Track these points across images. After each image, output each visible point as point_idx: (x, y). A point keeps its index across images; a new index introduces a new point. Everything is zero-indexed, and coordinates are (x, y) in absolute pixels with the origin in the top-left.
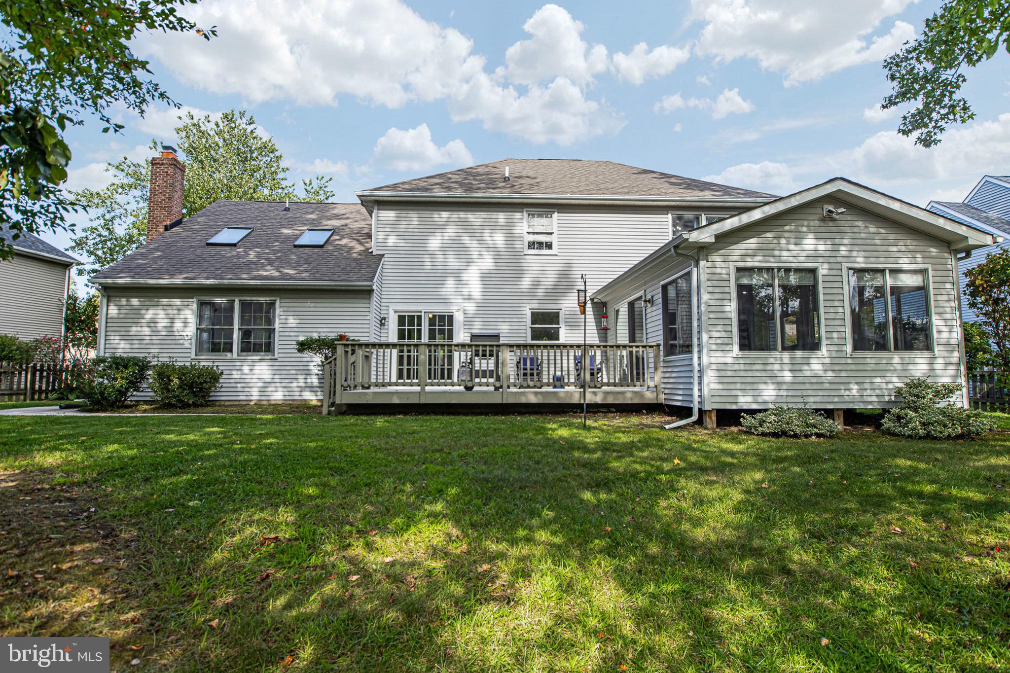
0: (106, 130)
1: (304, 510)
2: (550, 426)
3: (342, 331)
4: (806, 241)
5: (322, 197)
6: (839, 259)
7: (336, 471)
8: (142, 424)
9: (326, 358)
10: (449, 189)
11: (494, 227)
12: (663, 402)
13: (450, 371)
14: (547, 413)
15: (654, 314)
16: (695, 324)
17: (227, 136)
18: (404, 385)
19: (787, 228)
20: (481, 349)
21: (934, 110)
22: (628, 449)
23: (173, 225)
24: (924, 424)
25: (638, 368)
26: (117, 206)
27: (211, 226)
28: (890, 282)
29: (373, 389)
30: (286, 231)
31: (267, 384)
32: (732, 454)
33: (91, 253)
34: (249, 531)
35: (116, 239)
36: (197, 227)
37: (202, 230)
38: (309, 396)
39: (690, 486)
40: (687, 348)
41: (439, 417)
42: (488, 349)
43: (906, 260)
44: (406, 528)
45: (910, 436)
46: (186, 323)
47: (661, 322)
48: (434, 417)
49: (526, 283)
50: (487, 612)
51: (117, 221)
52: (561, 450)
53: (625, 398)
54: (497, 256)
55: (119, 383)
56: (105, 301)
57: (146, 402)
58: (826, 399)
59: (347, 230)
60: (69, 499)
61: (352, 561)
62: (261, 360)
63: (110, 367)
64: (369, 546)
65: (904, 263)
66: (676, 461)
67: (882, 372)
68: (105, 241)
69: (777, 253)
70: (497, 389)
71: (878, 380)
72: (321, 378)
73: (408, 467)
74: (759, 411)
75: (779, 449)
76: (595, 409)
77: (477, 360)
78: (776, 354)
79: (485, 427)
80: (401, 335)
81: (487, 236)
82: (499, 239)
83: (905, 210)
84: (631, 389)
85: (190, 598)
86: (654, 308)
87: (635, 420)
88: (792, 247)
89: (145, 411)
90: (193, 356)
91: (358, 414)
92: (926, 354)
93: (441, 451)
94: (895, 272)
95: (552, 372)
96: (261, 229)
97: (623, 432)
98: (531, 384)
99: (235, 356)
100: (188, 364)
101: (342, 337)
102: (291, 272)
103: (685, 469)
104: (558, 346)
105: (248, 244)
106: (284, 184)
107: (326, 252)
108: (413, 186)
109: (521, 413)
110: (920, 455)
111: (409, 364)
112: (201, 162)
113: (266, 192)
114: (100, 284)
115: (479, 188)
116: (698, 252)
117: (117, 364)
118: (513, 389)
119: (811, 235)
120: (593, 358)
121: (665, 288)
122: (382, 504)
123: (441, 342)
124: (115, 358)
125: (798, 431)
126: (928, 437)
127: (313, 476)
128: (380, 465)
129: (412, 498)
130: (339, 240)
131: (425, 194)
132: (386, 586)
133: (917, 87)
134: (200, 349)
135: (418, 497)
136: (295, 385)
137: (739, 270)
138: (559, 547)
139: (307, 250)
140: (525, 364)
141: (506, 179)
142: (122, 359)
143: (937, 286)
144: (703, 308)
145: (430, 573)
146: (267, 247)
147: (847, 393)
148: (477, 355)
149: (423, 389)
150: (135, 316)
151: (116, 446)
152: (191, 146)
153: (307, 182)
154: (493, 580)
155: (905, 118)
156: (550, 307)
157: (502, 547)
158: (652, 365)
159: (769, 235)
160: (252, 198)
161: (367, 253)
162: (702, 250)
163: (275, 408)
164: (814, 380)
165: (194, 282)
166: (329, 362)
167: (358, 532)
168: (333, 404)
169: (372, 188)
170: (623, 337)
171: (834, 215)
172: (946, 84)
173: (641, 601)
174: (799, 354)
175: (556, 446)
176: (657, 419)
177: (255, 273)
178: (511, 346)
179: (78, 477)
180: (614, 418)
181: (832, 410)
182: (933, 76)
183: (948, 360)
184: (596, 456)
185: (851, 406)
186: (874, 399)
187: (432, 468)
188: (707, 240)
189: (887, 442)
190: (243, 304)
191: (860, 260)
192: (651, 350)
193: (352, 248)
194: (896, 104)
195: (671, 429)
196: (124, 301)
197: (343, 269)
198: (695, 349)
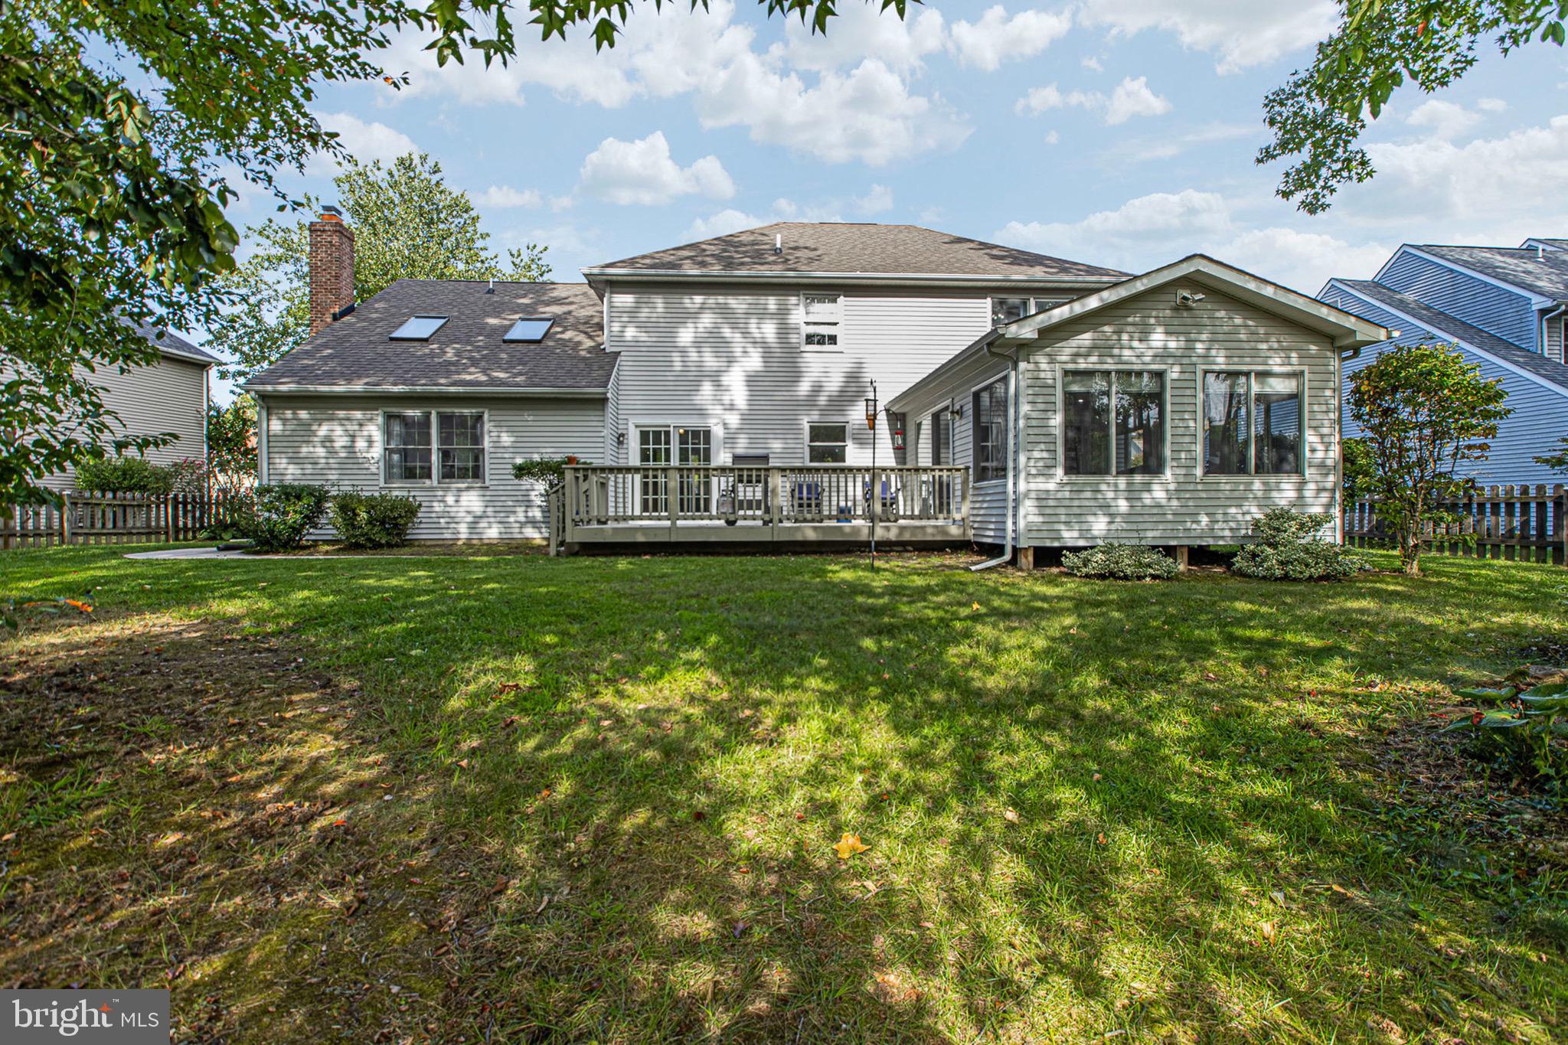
0: (282, 208)
1: (543, 659)
2: (830, 568)
3: (570, 452)
4: (1154, 337)
5: (535, 273)
6: (1194, 359)
7: (574, 618)
8: (330, 568)
9: (551, 486)
10: (703, 264)
11: (763, 315)
12: (972, 539)
13: (707, 501)
14: (827, 553)
15: (963, 428)
16: (1011, 442)
17: (404, 190)
18: (650, 518)
19: (1130, 320)
20: (745, 473)
21: (1324, 164)
22: (923, 593)
23: (344, 314)
24: (1282, 563)
25: (941, 497)
26: (264, 287)
27: (393, 315)
28: (1255, 388)
29: (611, 524)
30: (492, 321)
31: (477, 518)
32: (1045, 598)
33: (235, 350)
34: (483, 680)
35: (266, 331)
36: (374, 316)
37: (382, 320)
38: (530, 533)
39: (985, 631)
40: (1001, 472)
41: (694, 558)
42: (754, 473)
43: (1278, 361)
44: (660, 676)
45: (1264, 578)
46: (370, 442)
47: (971, 439)
48: (688, 558)
49: (804, 387)
50: (749, 753)
51: (265, 306)
52: (841, 595)
53: (925, 534)
54: (767, 353)
55: (292, 518)
56: (264, 414)
57: (327, 542)
58: (1169, 534)
59: (571, 320)
60: (269, 650)
61: (603, 707)
62: (468, 489)
63: (279, 499)
64: (621, 694)
65: (1276, 364)
66: (976, 606)
67: (1239, 501)
68: (252, 333)
69: (1116, 351)
70: (765, 523)
71: (1233, 510)
72: (546, 511)
73: (658, 613)
74: (1085, 548)
75: (1100, 593)
76: (885, 547)
77: (740, 487)
78: (1110, 479)
79: (751, 569)
80: (645, 457)
81: (753, 328)
82: (769, 330)
83: (1282, 297)
84: (933, 522)
85: (432, 743)
86: (963, 421)
87: (935, 560)
88: (1135, 344)
89: (327, 553)
90: (382, 484)
91: (594, 555)
92: (1295, 478)
93: (698, 596)
94: (1263, 375)
95: (834, 503)
96: (457, 318)
97: (919, 575)
98: (809, 516)
99: (435, 483)
100: (377, 494)
101: (571, 460)
102: (502, 375)
103: (986, 615)
104: (842, 470)
105: (443, 339)
106: (483, 255)
107: (545, 349)
108: (656, 261)
109: (795, 553)
110: (1265, 598)
111: (655, 493)
112: (373, 225)
113: (461, 266)
114: (257, 392)
115: (742, 264)
116: (1017, 351)
117: (288, 495)
118: (787, 524)
119: (1160, 329)
120: (886, 486)
121: (977, 396)
122: (631, 652)
123: (695, 465)
124: (284, 488)
125: (1129, 572)
126: (1286, 578)
127: (550, 623)
128: (626, 612)
129: (665, 647)
130: (562, 332)
131: (671, 272)
132: (642, 729)
133: (1302, 134)
134: (389, 478)
135: (672, 645)
136: (512, 519)
137: (1066, 373)
138: (828, 694)
139: (520, 347)
140: (801, 492)
141: (777, 252)
142: (293, 487)
143: (1314, 392)
144: (1021, 423)
145: (687, 719)
146: (468, 343)
147: (1194, 526)
148: (741, 481)
149: (674, 523)
150: (305, 433)
151: (306, 593)
152: (357, 203)
153: (515, 253)
154: (756, 725)
155: (1287, 175)
156: (836, 419)
157: (768, 693)
158: (958, 493)
159: (1106, 328)
160: (442, 274)
161: (598, 350)
162: (1024, 349)
163: (490, 548)
164: (1155, 511)
165: (379, 388)
166: (555, 491)
167: (607, 680)
168: (562, 543)
169: (603, 263)
170: (925, 458)
171: (1190, 303)
172: (1339, 130)
173: (913, 742)
174: (1138, 478)
175: (836, 591)
176: (962, 559)
177: (456, 377)
178: (783, 470)
179: (270, 627)
180: (910, 558)
181: (1175, 547)
182: (1324, 120)
183: (1321, 485)
184: (881, 601)
185: (1198, 542)
186: (1227, 533)
187: (686, 614)
188: (1029, 336)
189: (1234, 584)
190: (440, 416)
191: (1221, 360)
192: (958, 474)
193: (579, 343)
194: (1274, 157)
195: (977, 571)
196: (289, 414)
197: (569, 371)
198: (1010, 475)
